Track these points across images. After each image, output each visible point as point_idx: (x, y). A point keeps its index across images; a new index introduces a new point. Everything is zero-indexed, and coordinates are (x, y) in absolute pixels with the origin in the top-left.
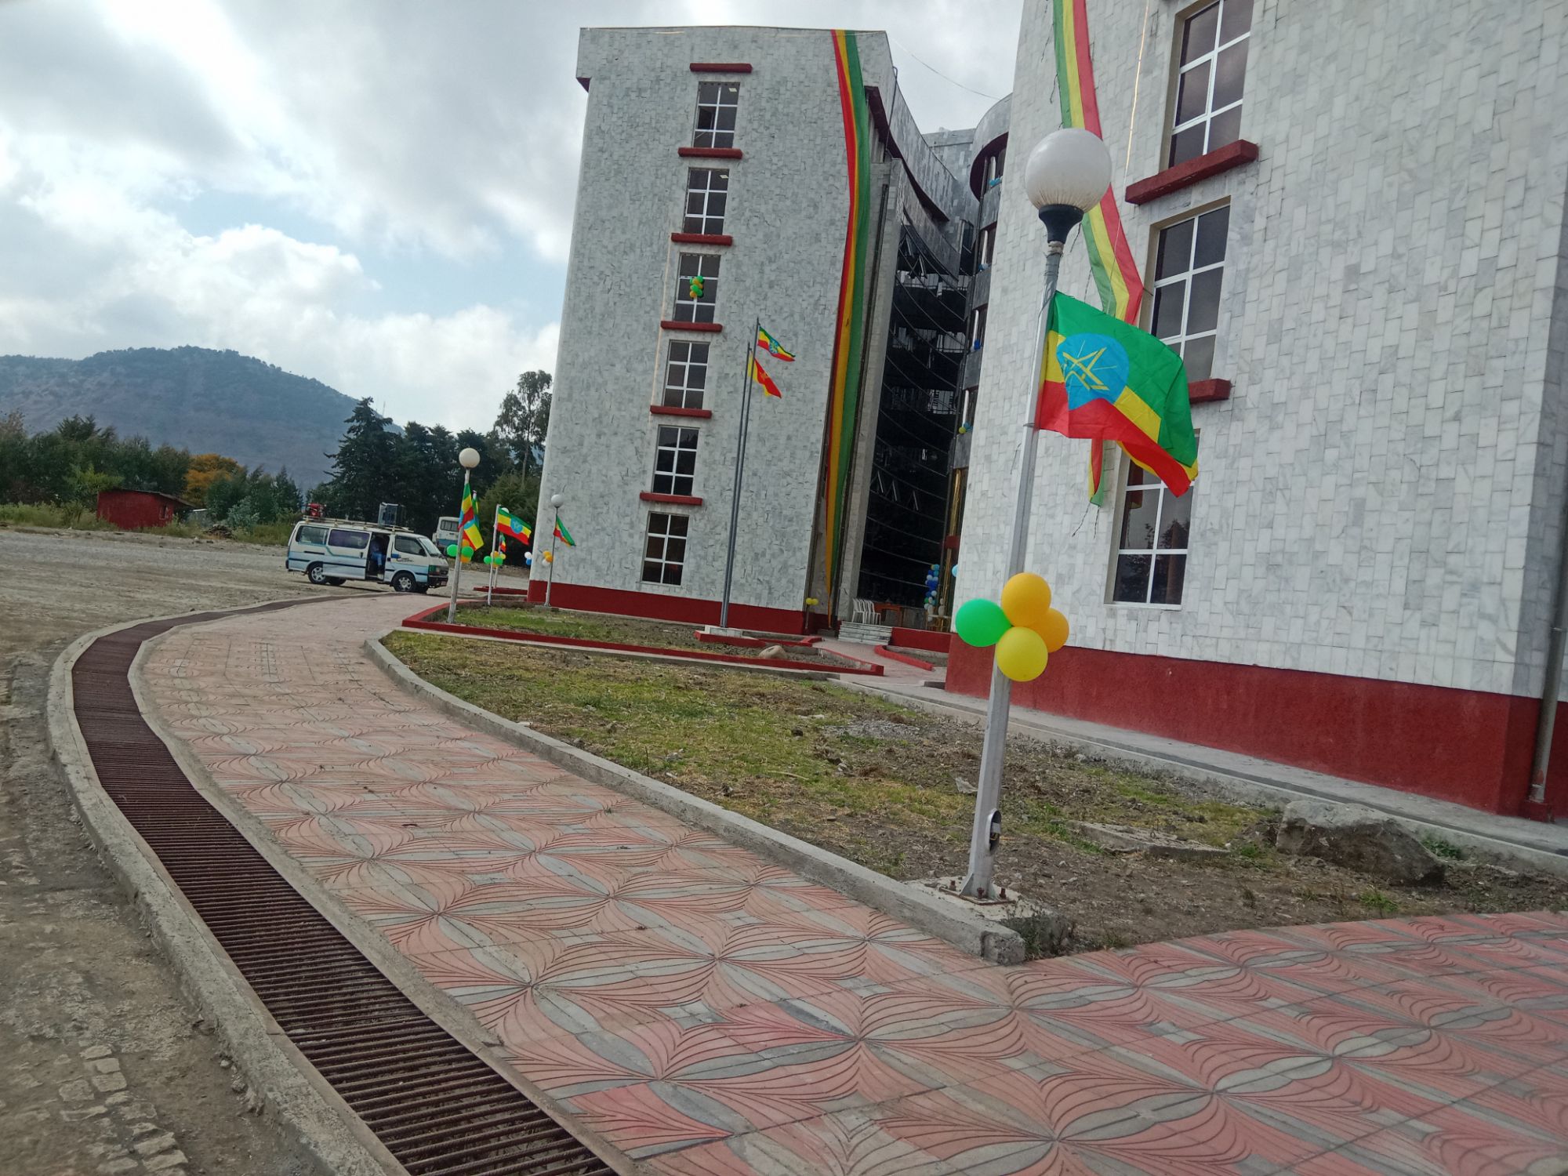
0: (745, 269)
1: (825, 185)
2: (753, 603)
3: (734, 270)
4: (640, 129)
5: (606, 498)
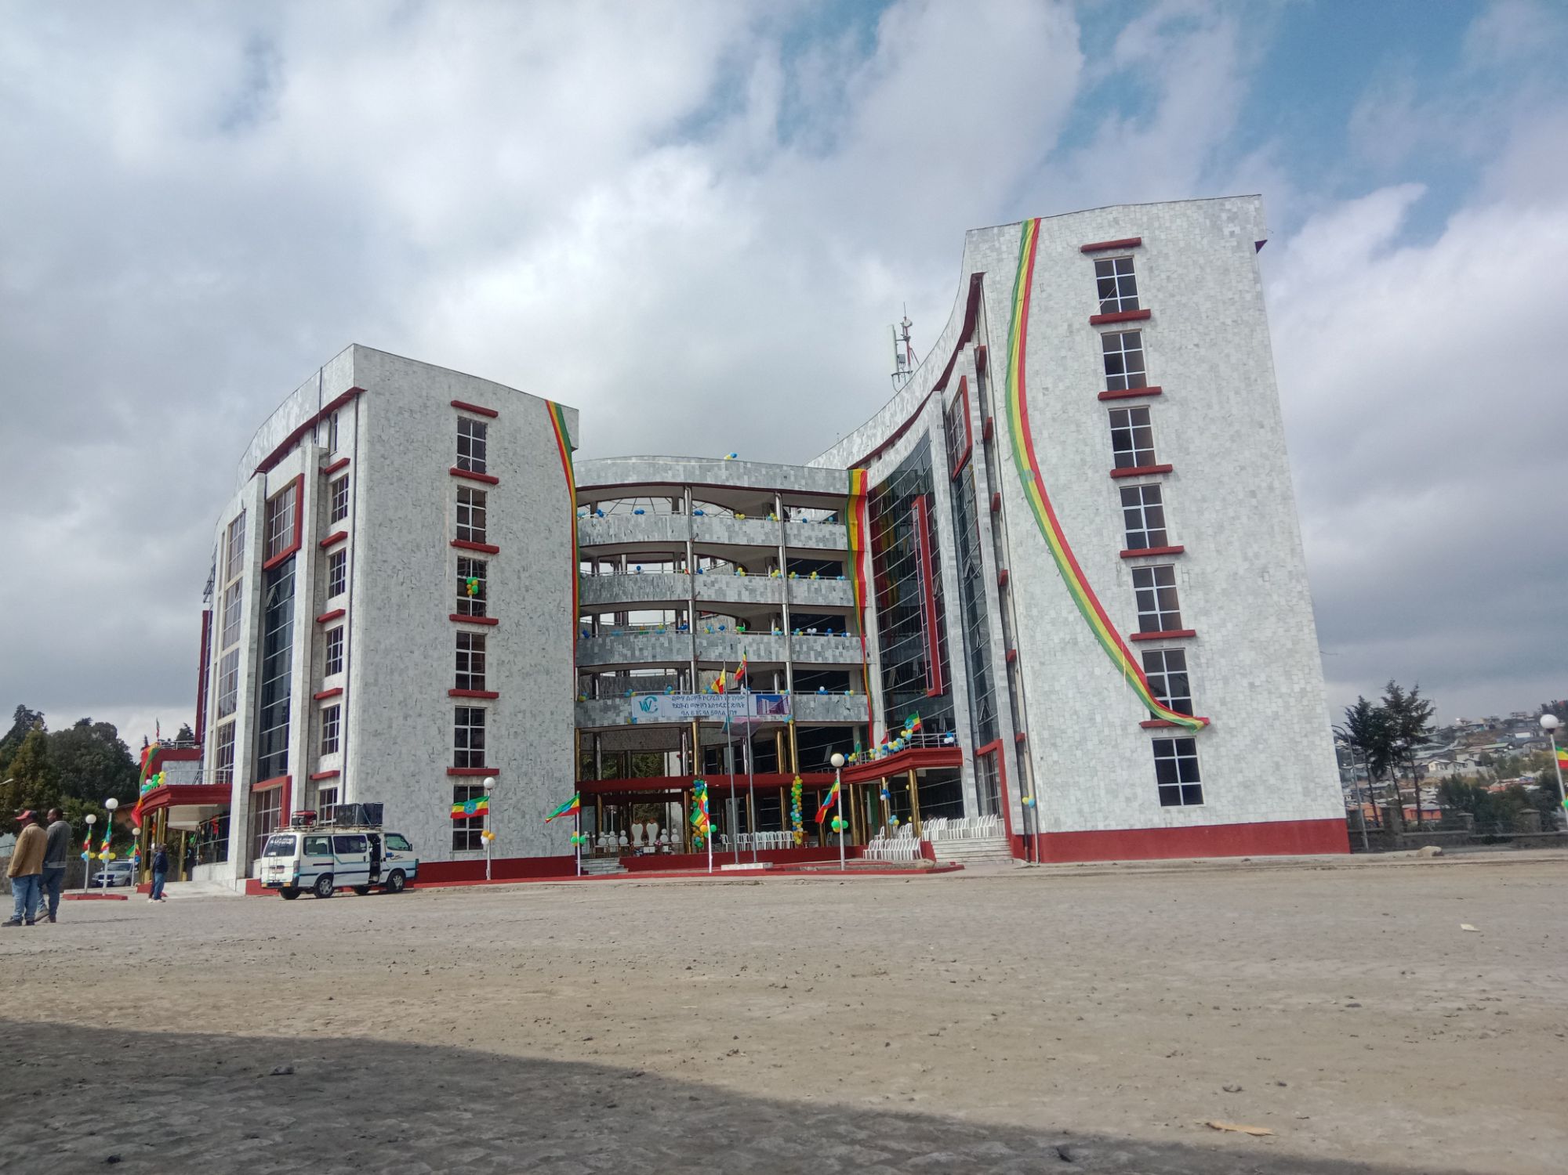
0: (507, 574)
3: (499, 574)
5: (417, 777)
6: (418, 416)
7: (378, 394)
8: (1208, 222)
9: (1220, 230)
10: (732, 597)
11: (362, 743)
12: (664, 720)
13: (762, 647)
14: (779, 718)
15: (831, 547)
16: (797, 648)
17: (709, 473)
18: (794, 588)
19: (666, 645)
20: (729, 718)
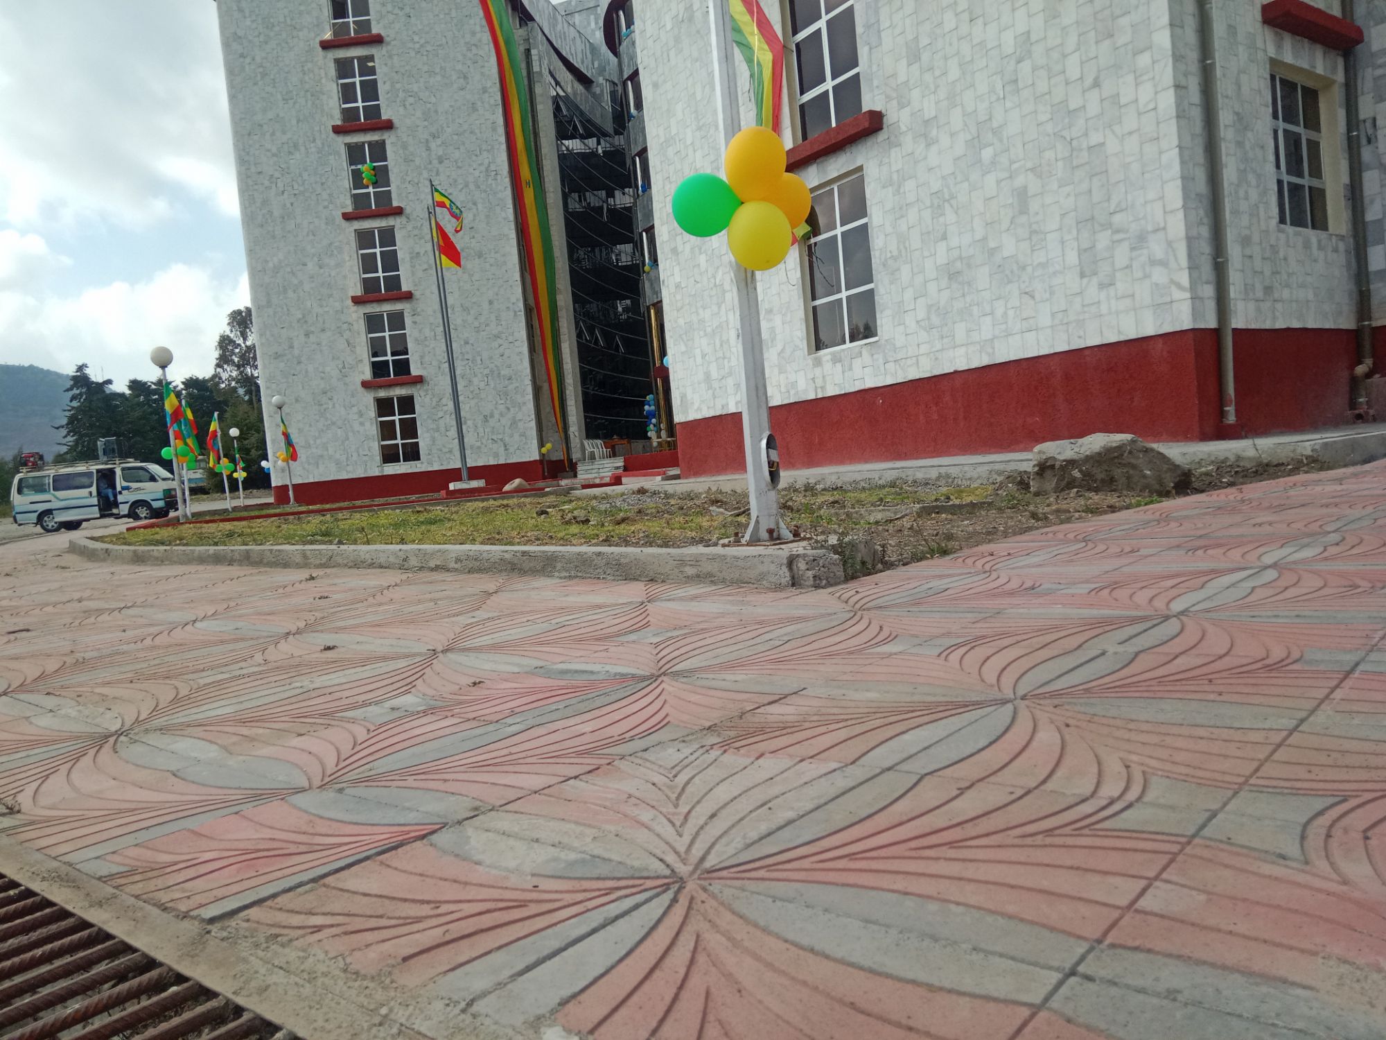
0: (411, 149)
1: (469, 55)
2: (492, 462)
3: (401, 151)
4: (277, 29)
5: (329, 394)
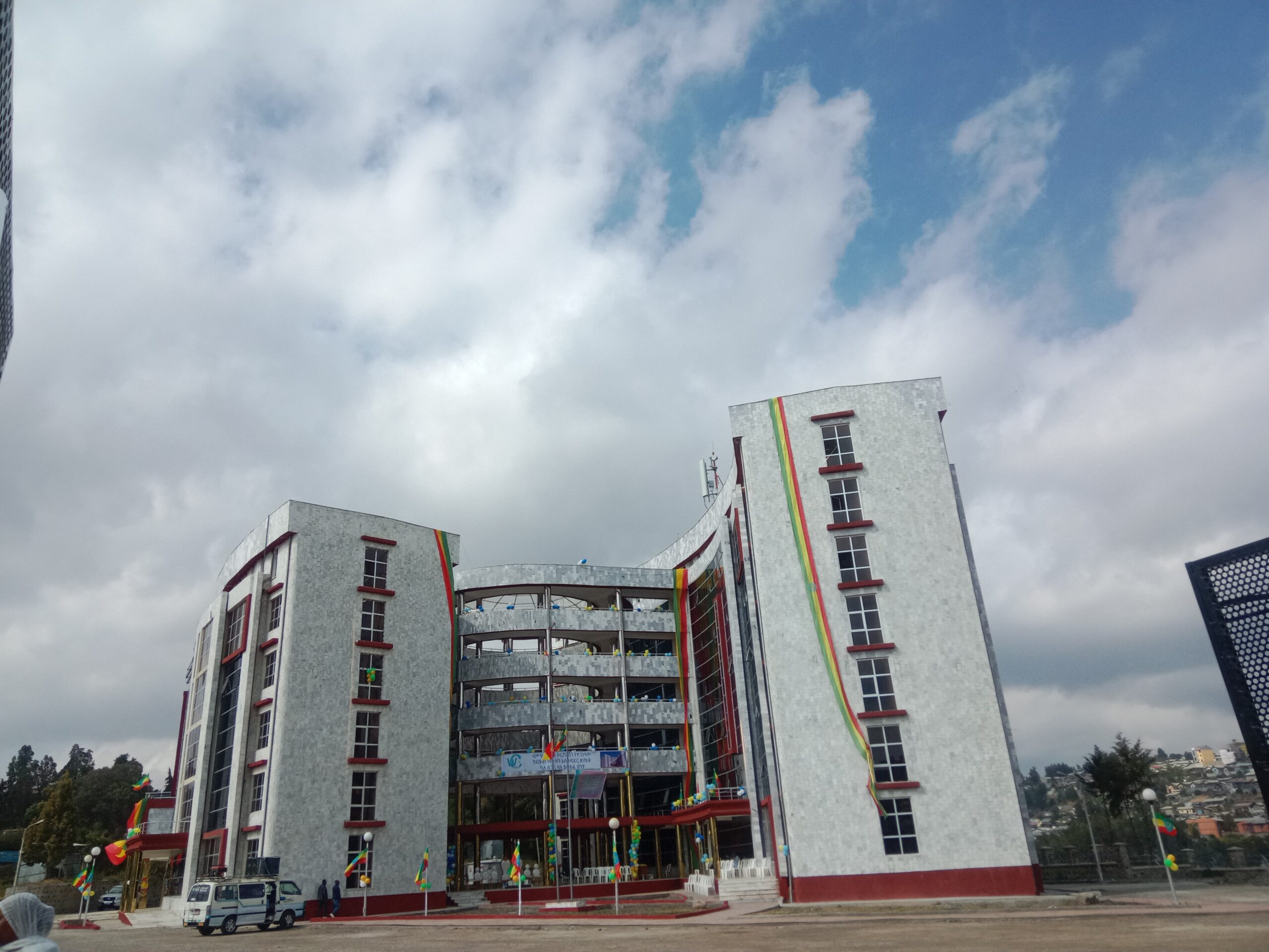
0: (399, 664)
1: (438, 616)
3: (392, 664)
4: (332, 570)
5: (320, 829)
6: (335, 549)
7: (306, 535)
8: (903, 398)
9: (912, 403)
10: (581, 672)
11: (279, 804)
12: (526, 774)
13: (605, 712)
14: (618, 770)
15: (660, 629)
16: (633, 712)
17: (563, 576)
18: (631, 664)
19: (529, 712)
20: (577, 771)
